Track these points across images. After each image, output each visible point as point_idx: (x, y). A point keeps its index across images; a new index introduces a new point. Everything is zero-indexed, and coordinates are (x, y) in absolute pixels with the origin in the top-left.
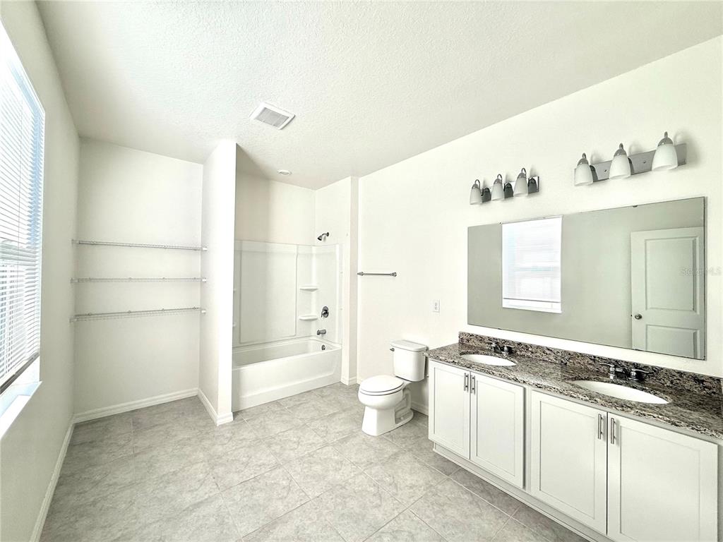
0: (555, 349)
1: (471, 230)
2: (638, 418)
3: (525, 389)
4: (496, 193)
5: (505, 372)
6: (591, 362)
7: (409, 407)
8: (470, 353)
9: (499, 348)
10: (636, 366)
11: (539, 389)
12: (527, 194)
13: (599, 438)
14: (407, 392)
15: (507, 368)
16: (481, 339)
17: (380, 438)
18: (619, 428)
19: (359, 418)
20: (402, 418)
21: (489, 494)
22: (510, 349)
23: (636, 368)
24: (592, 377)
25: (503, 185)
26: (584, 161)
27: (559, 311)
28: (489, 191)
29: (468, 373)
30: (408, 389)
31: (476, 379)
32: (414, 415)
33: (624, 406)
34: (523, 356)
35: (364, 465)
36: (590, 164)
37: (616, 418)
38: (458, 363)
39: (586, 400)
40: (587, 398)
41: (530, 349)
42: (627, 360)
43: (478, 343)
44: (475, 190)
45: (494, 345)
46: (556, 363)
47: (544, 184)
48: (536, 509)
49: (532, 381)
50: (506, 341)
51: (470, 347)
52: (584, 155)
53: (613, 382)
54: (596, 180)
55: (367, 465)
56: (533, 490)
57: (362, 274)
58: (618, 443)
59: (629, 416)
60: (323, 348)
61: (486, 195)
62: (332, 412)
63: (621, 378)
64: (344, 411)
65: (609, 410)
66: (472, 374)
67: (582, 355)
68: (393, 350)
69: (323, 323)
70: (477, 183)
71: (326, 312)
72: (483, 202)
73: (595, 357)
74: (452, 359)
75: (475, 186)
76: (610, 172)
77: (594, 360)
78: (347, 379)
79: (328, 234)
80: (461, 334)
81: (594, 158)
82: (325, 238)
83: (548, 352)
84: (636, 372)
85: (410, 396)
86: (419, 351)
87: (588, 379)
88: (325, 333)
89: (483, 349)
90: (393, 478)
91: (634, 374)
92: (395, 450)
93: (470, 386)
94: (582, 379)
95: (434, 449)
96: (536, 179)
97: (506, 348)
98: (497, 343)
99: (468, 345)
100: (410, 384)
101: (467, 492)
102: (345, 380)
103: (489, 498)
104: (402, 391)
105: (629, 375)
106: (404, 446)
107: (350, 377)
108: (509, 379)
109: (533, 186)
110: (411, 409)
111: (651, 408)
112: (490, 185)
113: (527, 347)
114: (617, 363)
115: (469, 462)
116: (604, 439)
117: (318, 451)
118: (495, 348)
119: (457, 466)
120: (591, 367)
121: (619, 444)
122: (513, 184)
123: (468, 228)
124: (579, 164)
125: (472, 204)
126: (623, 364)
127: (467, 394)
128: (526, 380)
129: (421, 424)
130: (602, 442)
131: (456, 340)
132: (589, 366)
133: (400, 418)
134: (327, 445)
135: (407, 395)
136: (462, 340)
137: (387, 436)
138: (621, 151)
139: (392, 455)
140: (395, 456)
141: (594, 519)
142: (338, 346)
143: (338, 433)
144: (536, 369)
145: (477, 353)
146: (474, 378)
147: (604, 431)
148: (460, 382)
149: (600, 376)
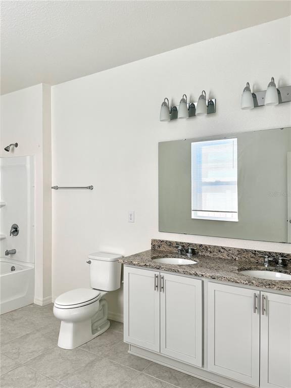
0: (227, 248)
1: (161, 145)
2: (279, 292)
3: (203, 282)
4: (182, 112)
5: (188, 270)
6: (253, 255)
7: (106, 318)
8: (161, 257)
9: (184, 250)
10: (282, 255)
11: (213, 280)
12: (206, 114)
13: (255, 312)
14: (104, 302)
15: (189, 266)
16: (170, 244)
17: (77, 350)
18: (268, 302)
19: (54, 336)
20: (99, 329)
21: (175, 379)
22: (193, 250)
23: (282, 257)
24: (253, 267)
25: (188, 105)
26: (247, 89)
27: (237, 220)
28: (177, 110)
29: (157, 273)
30: (105, 299)
31: (165, 278)
32: (111, 325)
33: (270, 284)
34: (204, 256)
35: (60, 377)
36: (252, 92)
37: (266, 294)
38: (150, 265)
39: (246, 284)
40: (247, 282)
41: (209, 250)
42: (276, 252)
43: (167, 247)
44: (164, 108)
45: (180, 248)
46: (228, 260)
47: (220, 106)
48: (212, 382)
49: (208, 274)
50: (189, 244)
51: (160, 252)
52: (248, 83)
53: (267, 270)
54: (256, 105)
55: (64, 377)
56: (210, 367)
57: (56, 188)
58: (266, 314)
59: (274, 292)
60: (13, 269)
61: (173, 113)
62: (24, 334)
63: (272, 266)
64: (38, 331)
65: (261, 289)
66: (161, 274)
67: (247, 251)
68: (89, 262)
69: (13, 242)
70: (166, 101)
71: (15, 230)
72: (171, 119)
73: (255, 251)
74: (144, 262)
75: (164, 104)
76: (266, 99)
77: (255, 254)
78: (41, 299)
79: (16, 145)
80: (153, 241)
81: (255, 87)
82: (13, 150)
83: (222, 250)
84: (282, 259)
85: (106, 306)
86: (116, 261)
87: (250, 269)
88: (15, 253)
89: (171, 253)
90: (90, 383)
91: (280, 261)
92: (91, 359)
93: (160, 286)
94: (246, 270)
95: (129, 352)
96: (213, 100)
97: (190, 250)
98: (183, 246)
99: (159, 250)
100: (106, 294)
101: (157, 381)
102: (39, 300)
103: (176, 382)
104: (98, 302)
105: (277, 263)
106: (100, 353)
107: (43, 297)
108: (191, 274)
109: (211, 108)
110: (108, 319)
111: (288, 283)
112: (177, 103)
113: (206, 248)
114: (270, 254)
115: (159, 355)
116: (258, 312)
117: (9, 373)
118: (181, 250)
119: (149, 361)
120: (253, 259)
121: (268, 314)
122: (196, 104)
123: (159, 143)
124: (244, 91)
125: (161, 121)
126: (274, 255)
127: (157, 293)
128: (203, 274)
129: (117, 331)
130: (256, 315)
131: (149, 247)
132: (251, 259)
133: (97, 330)
134: (18, 365)
135: (103, 306)
136: (153, 246)
137: (84, 347)
138: (272, 84)
139: (89, 363)
140: (91, 364)
141: (251, 377)
142: (30, 266)
143: (32, 352)
144: (213, 265)
145: (167, 256)
146: (163, 278)
147: (258, 305)
148: (151, 282)
149: (258, 266)
